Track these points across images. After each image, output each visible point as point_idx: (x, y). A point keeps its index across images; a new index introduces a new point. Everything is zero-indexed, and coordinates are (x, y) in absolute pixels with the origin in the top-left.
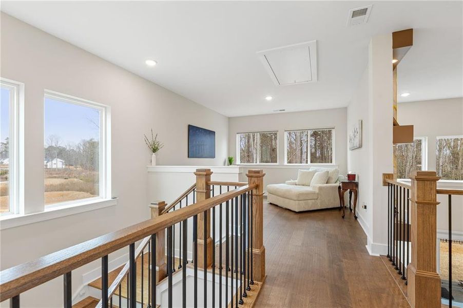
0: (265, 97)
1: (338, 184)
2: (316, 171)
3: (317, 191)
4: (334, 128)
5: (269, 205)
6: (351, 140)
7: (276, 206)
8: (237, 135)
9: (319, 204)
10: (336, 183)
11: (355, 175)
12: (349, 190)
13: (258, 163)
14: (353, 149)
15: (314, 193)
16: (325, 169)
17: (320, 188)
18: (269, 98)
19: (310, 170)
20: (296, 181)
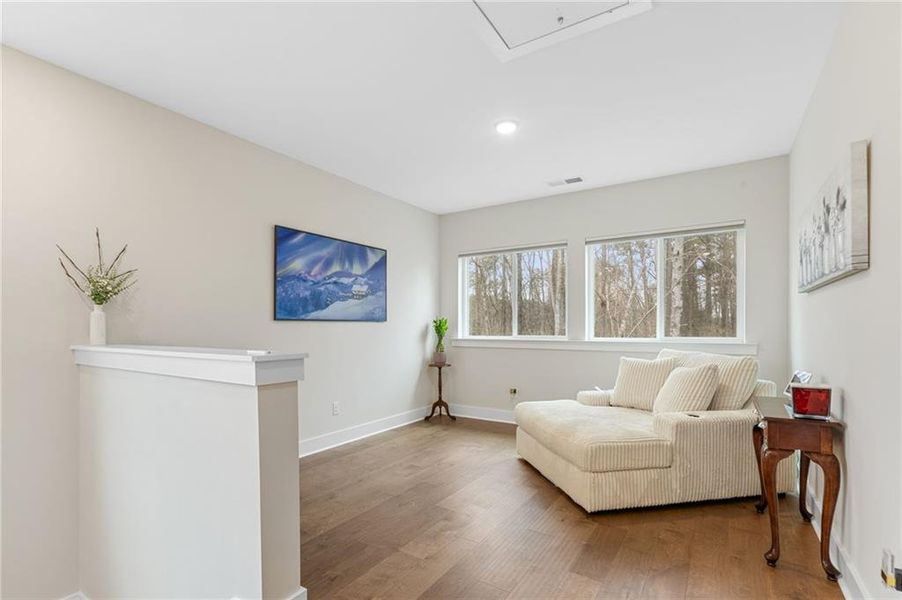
0: (496, 125)
1: (750, 414)
2: (674, 364)
3: (669, 437)
4: (742, 226)
5: (518, 466)
6: (806, 252)
7: (537, 473)
8: (460, 260)
9: (675, 485)
10: (744, 406)
11: (828, 392)
12: (798, 452)
13: (515, 335)
14: (816, 287)
15: (656, 446)
16: (708, 358)
17: (681, 429)
18: (506, 129)
19: (658, 360)
20: (611, 392)
